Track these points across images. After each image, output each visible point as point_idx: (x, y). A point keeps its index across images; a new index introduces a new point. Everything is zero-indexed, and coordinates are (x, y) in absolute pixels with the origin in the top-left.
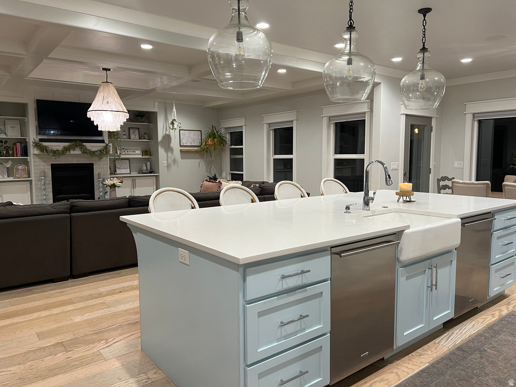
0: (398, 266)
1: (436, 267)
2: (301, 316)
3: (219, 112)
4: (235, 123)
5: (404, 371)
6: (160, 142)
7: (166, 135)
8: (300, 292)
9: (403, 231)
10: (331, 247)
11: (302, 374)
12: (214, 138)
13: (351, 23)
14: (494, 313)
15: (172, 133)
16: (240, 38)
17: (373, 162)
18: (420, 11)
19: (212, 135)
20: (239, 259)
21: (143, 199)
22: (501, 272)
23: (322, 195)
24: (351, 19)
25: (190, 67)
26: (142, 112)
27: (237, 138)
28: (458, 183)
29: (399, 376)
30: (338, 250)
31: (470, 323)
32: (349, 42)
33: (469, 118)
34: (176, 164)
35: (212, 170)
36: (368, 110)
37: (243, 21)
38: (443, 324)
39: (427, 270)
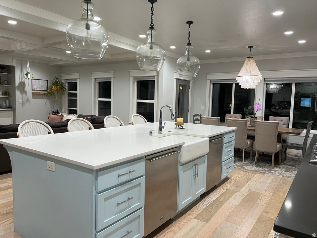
0: (179, 164)
1: (198, 165)
2: (128, 198)
3: (61, 68)
4: (72, 77)
5: (182, 224)
6: (17, 87)
7: (22, 82)
8: (128, 184)
9: (182, 145)
10: (146, 156)
11: (128, 233)
12: (57, 86)
13: (152, 25)
14: (224, 188)
15: (26, 81)
16: (88, 27)
17: (164, 106)
18: (187, 23)
19: (56, 83)
20: (94, 166)
21: (9, 127)
22: (227, 166)
23: (133, 124)
24: (152, 23)
25: (43, 38)
26: (3, 65)
27: (73, 86)
28: (204, 118)
29: (180, 227)
30: (150, 158)
31: (213, 194)
32: (150, 36)
33: (208, 82)
34: (29, 102)
35: (55, 107)
36: (156, 75)
37: (90, 17)
38: (200, 196)
39: (193, 166)
